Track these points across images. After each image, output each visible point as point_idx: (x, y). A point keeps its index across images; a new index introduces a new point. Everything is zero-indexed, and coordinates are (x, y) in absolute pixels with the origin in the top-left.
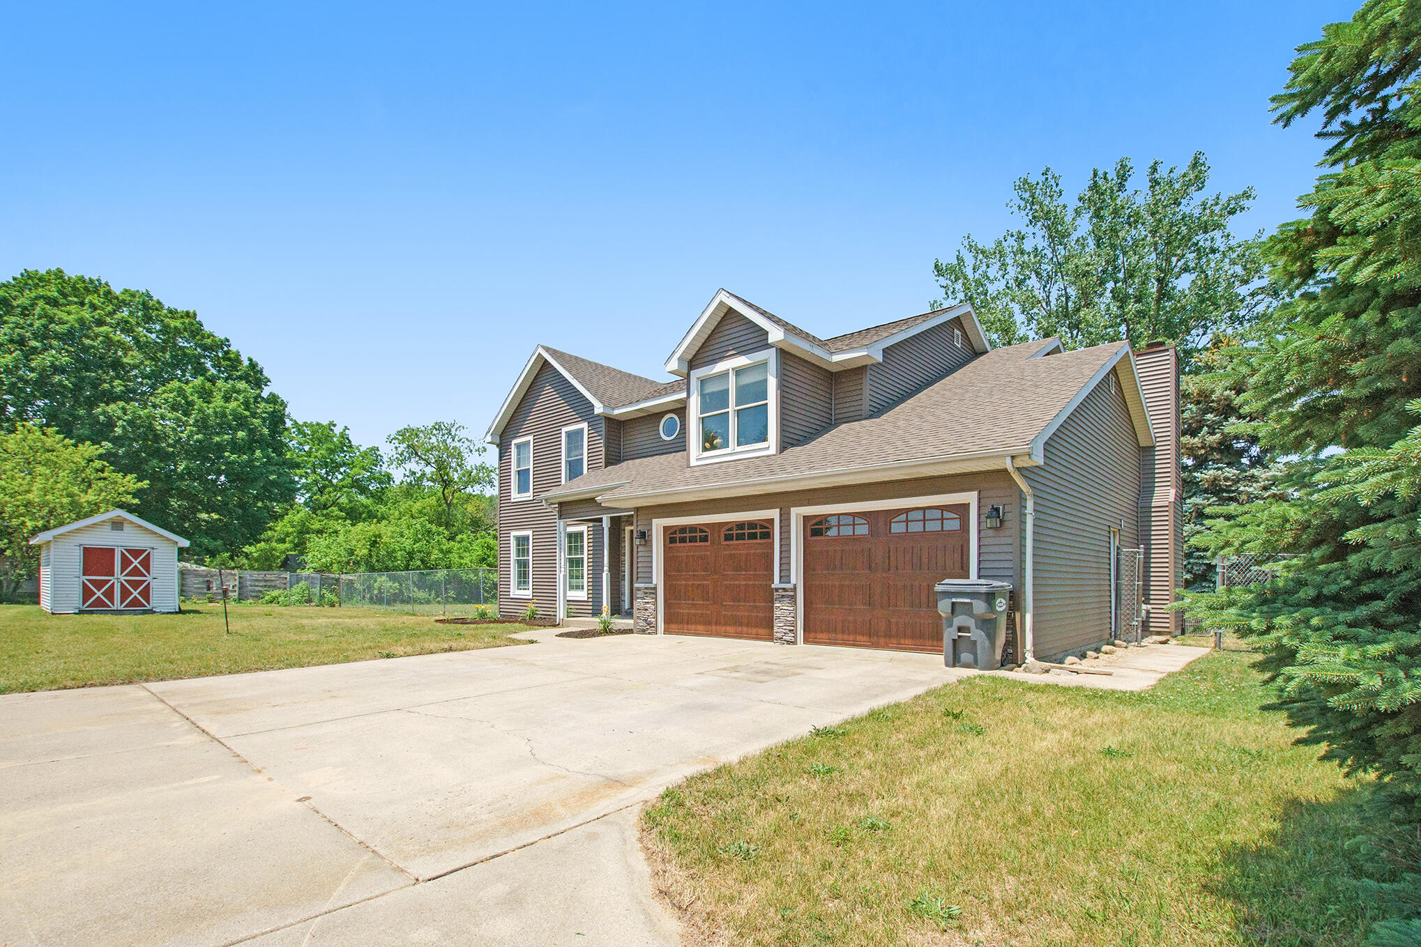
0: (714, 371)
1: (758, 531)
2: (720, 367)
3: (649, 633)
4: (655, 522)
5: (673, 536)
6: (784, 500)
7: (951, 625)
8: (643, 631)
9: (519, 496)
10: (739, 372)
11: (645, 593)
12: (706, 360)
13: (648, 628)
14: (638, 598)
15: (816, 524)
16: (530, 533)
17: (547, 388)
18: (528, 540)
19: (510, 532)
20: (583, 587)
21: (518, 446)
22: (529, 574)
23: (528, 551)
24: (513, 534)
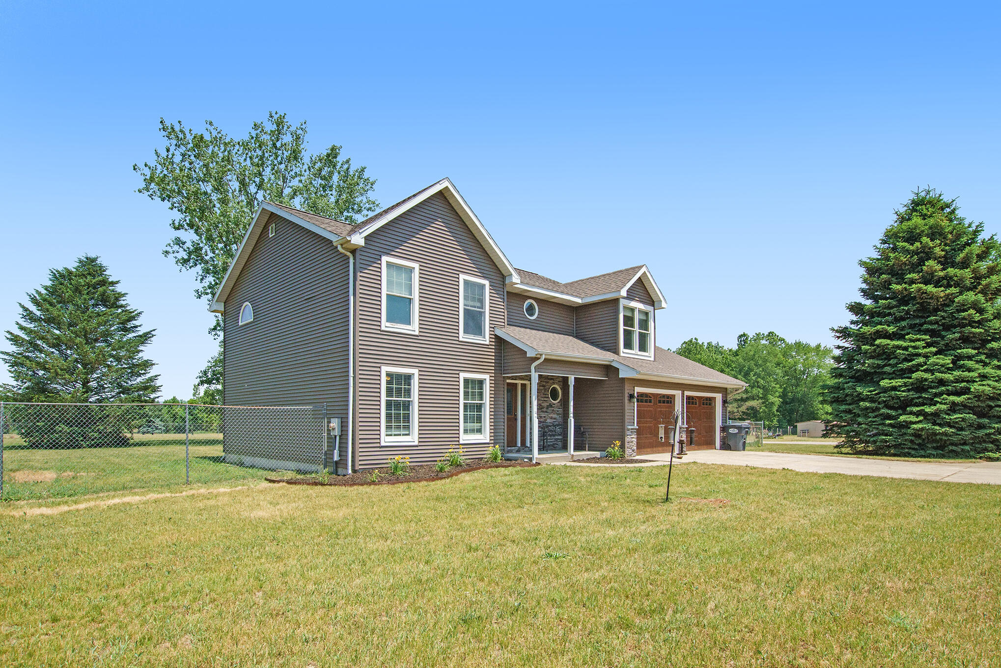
0: (630, 305)
2: (633, 304)
4: (636, 389)
6: (682, 387)
8: (631, 455)
9: (391, 324)
11: (632, 432)
13: (633, 453)
14: (628, 435)
16: (415, 371)
17: (439, 224)
18: (408, 378)
19: (379, 365)
20: (479, 431)
21: (389, 265)
22: (407, 418)
23: (408, 392)
24: (385, 369)
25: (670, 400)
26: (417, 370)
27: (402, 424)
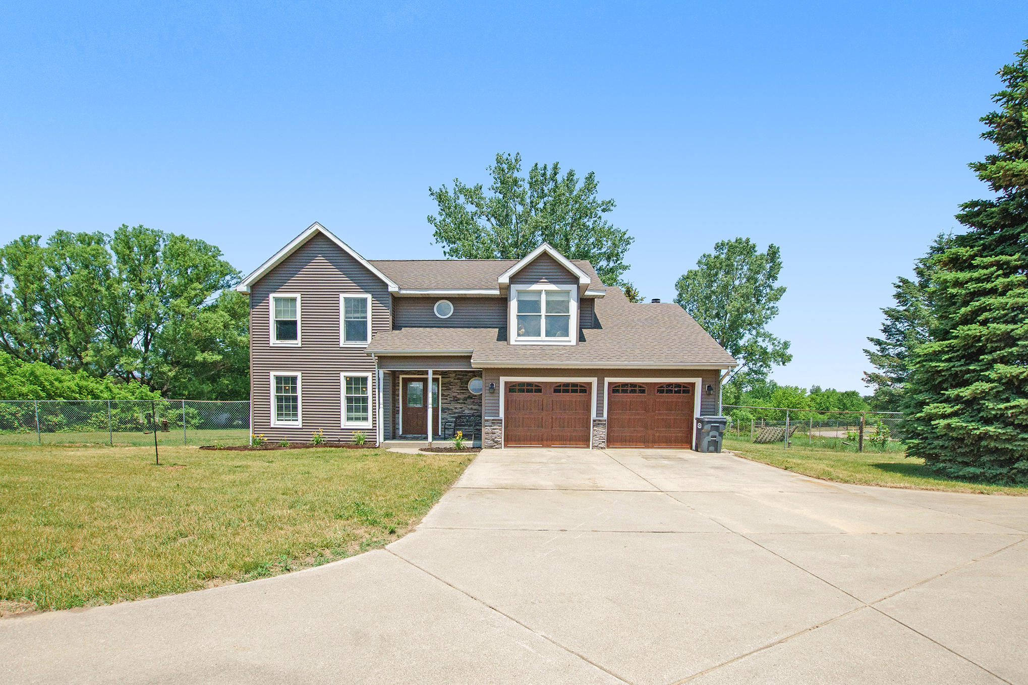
0: (530, 289)
1: (579, 388)
2: (535, 287)
3: (496, 448)
4: (501, 378)
5: (511, 388)
6: (600, 373)
7: (708, 435)
8: (491, 447)
9: (278, 342)
10: (548, 293)
11: (492, 423)
12: (523, 280)
13: (495, 445)
14: (486, 426)
15: (616, 387)
16: (299, 374)
17: (320, 259)
18: (294, 379)
19: (268, 371)
20: (366, 419)
21: (277, 300)
22: (295, 408)
23: (294, 389)
24: (273, 374)
25: (585, 389)
26: (300, 373)
27: (291, 412)
